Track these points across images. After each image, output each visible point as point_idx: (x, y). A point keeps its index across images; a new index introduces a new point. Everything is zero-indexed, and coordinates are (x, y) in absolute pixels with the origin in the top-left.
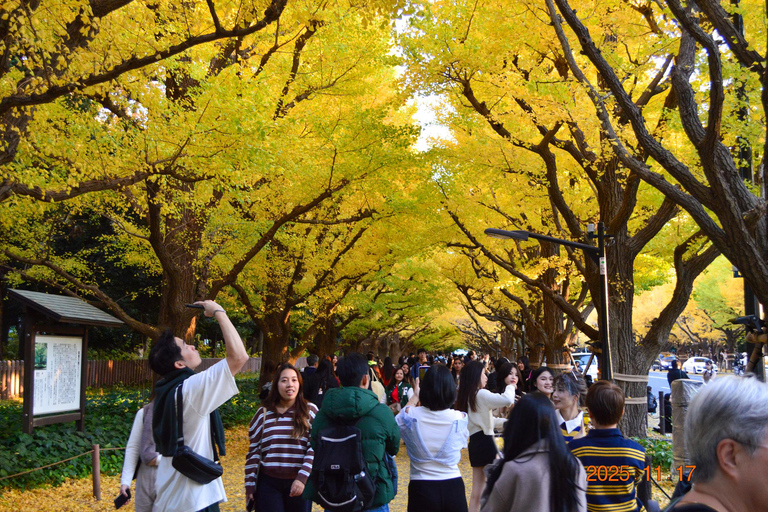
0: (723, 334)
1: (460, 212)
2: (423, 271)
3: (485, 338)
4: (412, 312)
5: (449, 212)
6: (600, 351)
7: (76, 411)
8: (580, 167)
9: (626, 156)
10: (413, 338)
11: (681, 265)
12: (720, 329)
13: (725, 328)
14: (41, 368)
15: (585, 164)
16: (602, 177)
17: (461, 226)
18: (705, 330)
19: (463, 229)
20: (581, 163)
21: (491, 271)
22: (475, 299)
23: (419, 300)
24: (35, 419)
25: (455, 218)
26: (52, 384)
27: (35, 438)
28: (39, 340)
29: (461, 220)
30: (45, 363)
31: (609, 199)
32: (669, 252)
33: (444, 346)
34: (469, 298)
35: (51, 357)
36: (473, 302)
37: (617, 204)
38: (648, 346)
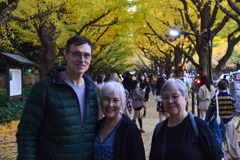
0: (236, 65)
1: (150, 22)
2: (125, 42)
3: (145, 68)
4: (120, 58)
5: (146, 22)
6: (201, 72)
7: (21, 95)
8: (194, 6)
9: (223, 8)
10: (116, 68)
11: (230, 41)
12: (235, 63)
13: (236, 63)
14: (11, 80)
15: (196, 5)
16: (202, 9)
17: (150, 27)
18: (229, 64)
19: (151, 28)
20: (195, 4)
21: (155, 43)
22: (146, 53)
23: (124, 53)
24: (11, 98)
25: (148, 24)
26: (14, 85)
27: (12, 104)
28: (11, 70)
29: (150, 25)
30: (12, 78)
31: (204, 17)
32: (225, 36)
33: (125, 71)
34: (145, 53)
35: (13, 76)
36: (146, 54)
37: (207, 19)
38: (217, 70)
